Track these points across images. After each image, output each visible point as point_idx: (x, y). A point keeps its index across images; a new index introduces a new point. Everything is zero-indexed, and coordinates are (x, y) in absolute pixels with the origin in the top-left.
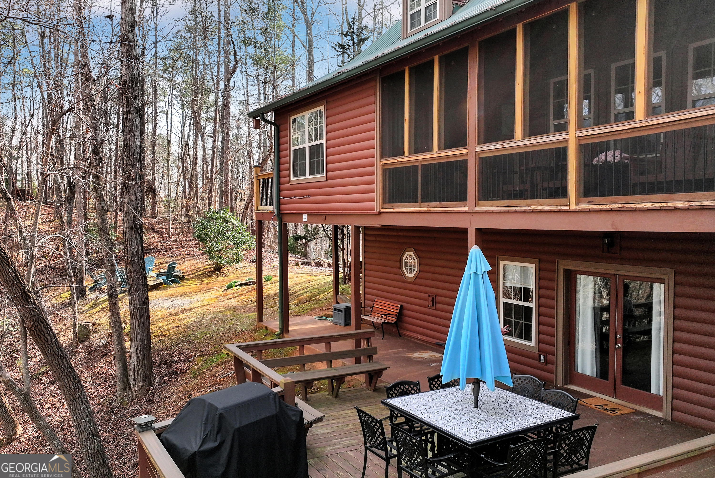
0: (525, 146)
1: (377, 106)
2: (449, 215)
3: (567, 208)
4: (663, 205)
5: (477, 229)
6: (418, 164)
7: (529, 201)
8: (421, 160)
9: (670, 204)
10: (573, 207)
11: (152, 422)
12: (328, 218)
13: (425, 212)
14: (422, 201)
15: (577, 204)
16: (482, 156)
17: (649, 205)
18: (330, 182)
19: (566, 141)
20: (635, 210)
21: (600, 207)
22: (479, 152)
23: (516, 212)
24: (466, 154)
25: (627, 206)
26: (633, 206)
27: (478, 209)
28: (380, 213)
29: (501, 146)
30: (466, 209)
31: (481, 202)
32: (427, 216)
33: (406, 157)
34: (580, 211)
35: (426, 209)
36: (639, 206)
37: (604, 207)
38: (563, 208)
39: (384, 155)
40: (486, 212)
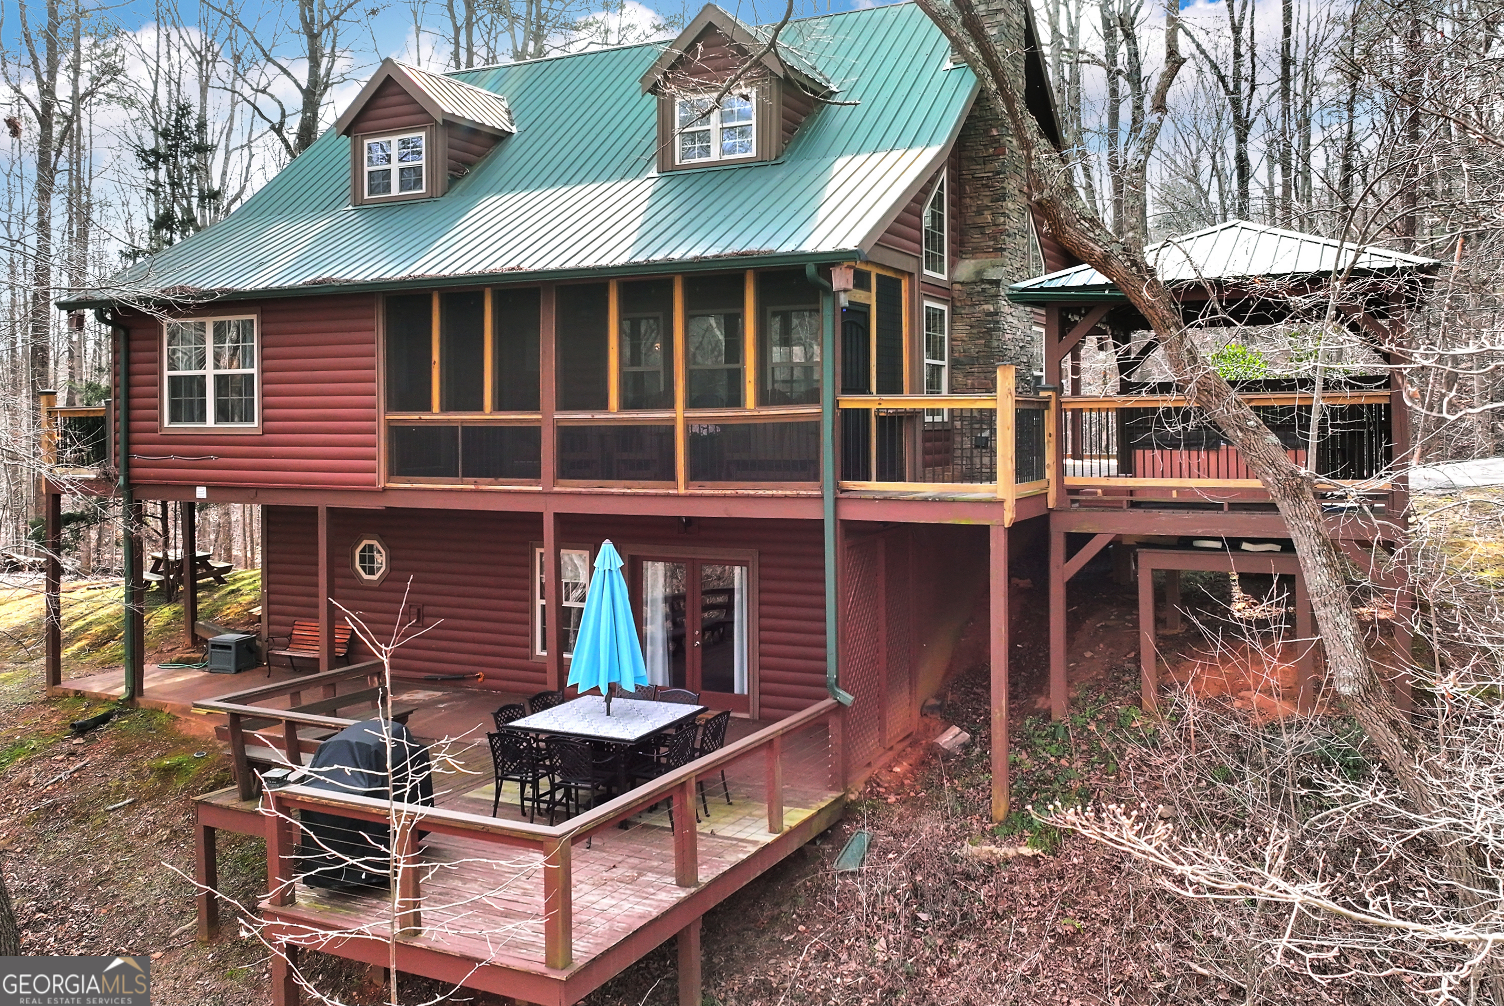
0: (623, 420)
1: (380, 336)
2: (512, 497)
3: (675, 492)
4: (774, 492)
5: (557, 515)
6: (459, 425)
7: (628, 483)
8: (463, 421)
9: (780, 492)
10: (682, 491)
11: (287, 775)
12: (260, 494)
13: (471, 491)
14: (464, 475)
15: (686, 488)
16: (560, 424)
17: (761, 492)
18: (268, 436)
19: (674, 420)
20: (748, 497)
21: (712, 492)
22: (558, 420)
23: (612, 494)
24: (538, 420)
25: (740, 492)
26: (746, 492)
27: (556, 489)
28: (385, 490)
29: (589, 416)
30: (540, 488)
31: (561, 481)
32: (474, 496)
33: (436, 414)
34: (691, 496)
35: (473, 487)
36: (752, 492)
37: (716, 492)
38: (671, 492)
39: (390, 408)
40: (571, 494)
